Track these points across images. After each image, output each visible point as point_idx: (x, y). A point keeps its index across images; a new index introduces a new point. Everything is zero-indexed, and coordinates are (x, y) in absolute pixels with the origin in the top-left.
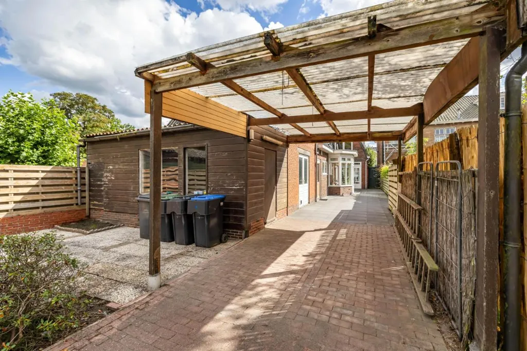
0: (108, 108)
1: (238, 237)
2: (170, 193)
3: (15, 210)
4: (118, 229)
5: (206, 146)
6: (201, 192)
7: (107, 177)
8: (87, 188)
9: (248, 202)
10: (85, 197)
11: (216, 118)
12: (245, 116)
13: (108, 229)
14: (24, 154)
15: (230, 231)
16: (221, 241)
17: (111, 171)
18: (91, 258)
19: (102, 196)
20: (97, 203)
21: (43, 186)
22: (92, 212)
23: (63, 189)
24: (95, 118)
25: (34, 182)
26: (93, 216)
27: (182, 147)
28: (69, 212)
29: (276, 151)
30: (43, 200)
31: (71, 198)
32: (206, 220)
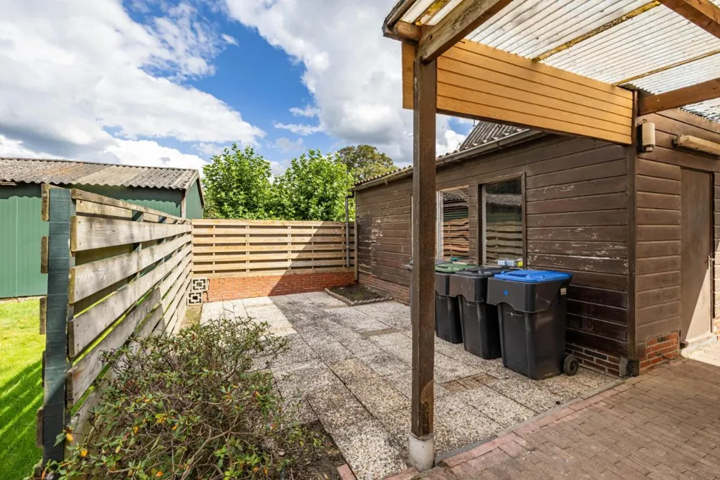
0: (386, 155)
1: (607, 368)
2: (455, 261)
3: (292, 268)
4: (385, 304)
5: (523, 177)
6: (511, 263)
7: (376, 234)
8: (355, 246)
9: (637, 294)
10: (353, 258)
11: (555, 103)
12: (629, 94)
13: (374, 302)
14: (312, 211)
15: (582, 350)
16: (563, 369)
17: (379, 226)
18: (345, 346)
19: (369, 258)
20: (365, 266)
21: (315, 243)
22: (361, 275)
23: (332, 247)
24: (375, 170)
25: (307, 239)
26: (361, 281)
27: (475, 183)
28: (338, 274)
29: (712, 174)
30: (315, 259)
31: (340, 258)
32: (526, 320)
